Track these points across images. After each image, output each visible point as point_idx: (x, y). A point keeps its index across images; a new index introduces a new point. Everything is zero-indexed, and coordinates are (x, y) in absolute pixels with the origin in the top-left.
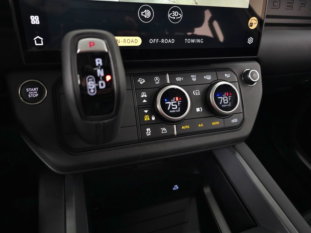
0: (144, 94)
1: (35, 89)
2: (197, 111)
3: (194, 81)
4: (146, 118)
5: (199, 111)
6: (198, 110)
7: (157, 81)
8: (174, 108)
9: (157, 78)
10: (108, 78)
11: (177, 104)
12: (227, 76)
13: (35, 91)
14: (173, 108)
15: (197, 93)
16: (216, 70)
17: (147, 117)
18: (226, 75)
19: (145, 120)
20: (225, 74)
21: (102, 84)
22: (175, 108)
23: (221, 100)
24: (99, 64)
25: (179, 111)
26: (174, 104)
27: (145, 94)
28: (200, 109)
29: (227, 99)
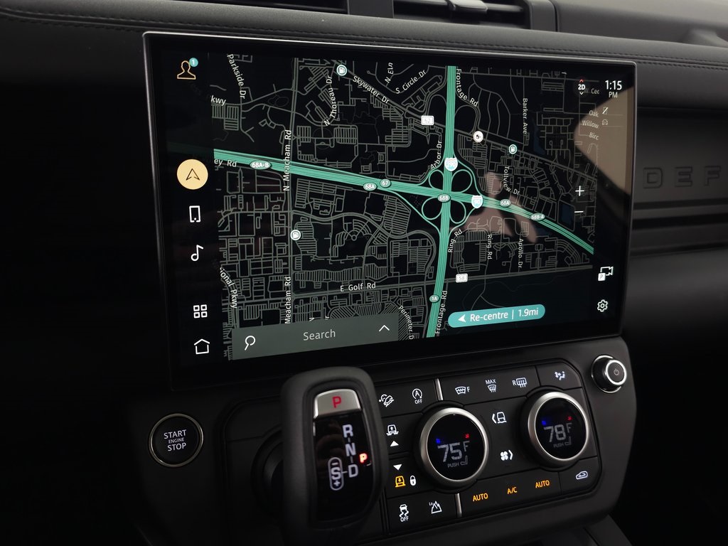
0: (392, 428)
1: (180, 433)
2: (503, 459)
3: (493, 393)
4: (398, 482)
5: (507, 458)
6: (504, 456)
7: (418, 397)
8: (456, 458)
9: (417, 392)
10: (363, 457)
11: (461, 447)
12: (559, 377)
13: (180, 437)
14: (453, 458)
15: (500, 419)
16: (537, 364)
17: (400, 480)
18: (557, 375)
19: (397, 486)
20: (556, 373)
21: (353, 470)
22: (459, 458)
23: (552, 434)
24: (348, 434)
25: (466, 463)
26: (455, 448)
27: (394, 429)
28: (509, 455)
29: (563, 429)
